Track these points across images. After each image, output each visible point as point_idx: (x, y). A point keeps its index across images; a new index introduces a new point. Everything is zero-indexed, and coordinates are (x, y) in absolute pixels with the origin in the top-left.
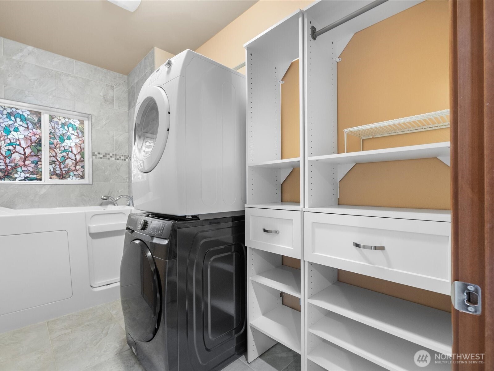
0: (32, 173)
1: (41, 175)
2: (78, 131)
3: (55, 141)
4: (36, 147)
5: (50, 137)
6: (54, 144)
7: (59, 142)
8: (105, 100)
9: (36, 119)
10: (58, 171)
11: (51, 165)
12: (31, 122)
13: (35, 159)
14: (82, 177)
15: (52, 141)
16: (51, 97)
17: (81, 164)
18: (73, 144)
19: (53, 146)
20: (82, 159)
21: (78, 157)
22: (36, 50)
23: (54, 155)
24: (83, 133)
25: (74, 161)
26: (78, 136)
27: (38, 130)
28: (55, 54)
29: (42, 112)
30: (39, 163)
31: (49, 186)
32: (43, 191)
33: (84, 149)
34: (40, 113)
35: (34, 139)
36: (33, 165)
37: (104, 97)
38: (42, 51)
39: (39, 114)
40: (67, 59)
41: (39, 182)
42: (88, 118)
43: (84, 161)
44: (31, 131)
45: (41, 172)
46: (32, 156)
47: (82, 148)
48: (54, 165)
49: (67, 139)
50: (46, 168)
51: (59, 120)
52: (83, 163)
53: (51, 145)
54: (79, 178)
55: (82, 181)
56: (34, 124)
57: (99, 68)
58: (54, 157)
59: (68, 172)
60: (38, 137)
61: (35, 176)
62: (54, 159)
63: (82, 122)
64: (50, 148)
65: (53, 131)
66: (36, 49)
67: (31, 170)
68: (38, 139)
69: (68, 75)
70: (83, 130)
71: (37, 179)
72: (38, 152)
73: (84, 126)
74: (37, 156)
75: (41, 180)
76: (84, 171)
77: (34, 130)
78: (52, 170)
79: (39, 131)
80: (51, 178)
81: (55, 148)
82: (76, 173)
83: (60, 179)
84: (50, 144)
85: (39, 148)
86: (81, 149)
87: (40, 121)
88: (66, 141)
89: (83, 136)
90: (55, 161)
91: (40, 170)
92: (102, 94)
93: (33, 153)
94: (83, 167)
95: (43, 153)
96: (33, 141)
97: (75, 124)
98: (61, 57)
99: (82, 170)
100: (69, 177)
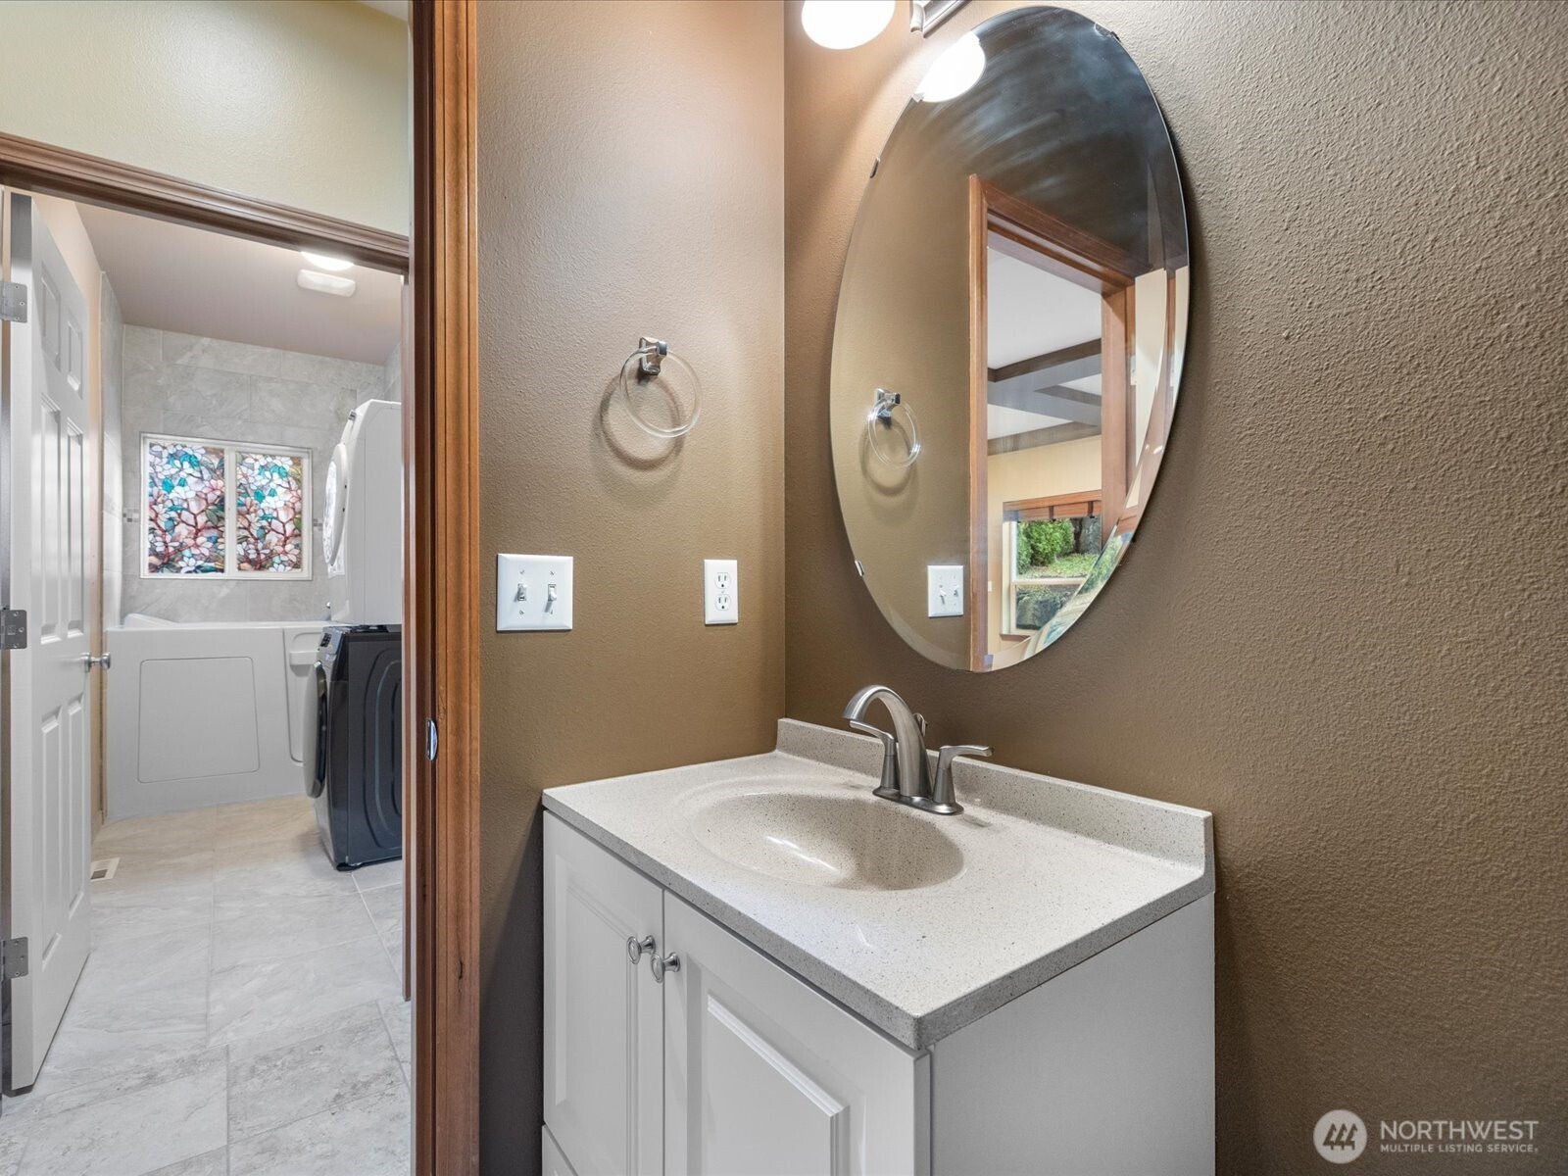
0: (208, 560)
1: (223, 562)
2: (290, 479)
3: (248, 500)
4: (214, 511)
5: (240, 494)
6: (245, 505)
7: (256, 502)
8: (339, 419)
9: (216, 462)
10: (253, 556)
11: (241, 543)
12: (207, 468)
13: (214, 533)
14: (297, 565)
15: (242, 499)
16: (239, 422)
17: (295, 541)
18: (280, 504)
19: (244, 509)
20: (297, 532)
21: (289, 528)
22: (215, 343)
23: (246, 525)
24: (299, 481)
25: (281, 536)
26: (290, 489)
27: (219, 481)
28: (248, 346)
29: (226, 448)
30: (219, 540)
31: (234, 583)
32: (225, 591)
33: (300, 513)
34: (222, 451)
35: (211, 497)
36: (210, 545)
37: (336, 412)
38: (224, 343)
39: (219, 453)
40: (269, 350)
41: (219, 575)
42: (308, 453)
43: (300, 535)
44: (207, 483)
45: (223, 557)
46: (209, 528)
47: (297, 510)
48: (245, 544)
49: (270, 495)
50: (232, 550)
51: (256, 460)
52: (299, 538)
53: (240, 508)
54: (289, 568)
55: (296, 574)
56: (212, 471)
57: (328, 359)
58: (245, 528)
59: (269, 557)
60: (218, 493)
61: (212, 564)
62: (246, 533)
63: (297, 462)
64: (240, 513)
65: (244, 481)
66: (214, 341)
67: (207, 553)
68: (218, 497)
69: (270, 380)
70: (298, 477)
71: (216, 570)
72: (219, 520)
73: (301, 469)
74: (216, 527)
75: (222, 571)
76: (300, 553)
77: (213, 482)
78: (242, 553)
79: (220, 483)
80: (239, 569)
81: (248, 513)
82: (285, 558)
83: (255, 569)
84: (239, 505)
85: (220, 513)
86: (295, 514)
87: (222, 465)
88: (268, 499)
89: (300, 488)
90: (247, 537)
91: (222, 553)
92: (332, 408)
93: (209, 524)
94: (297, 546)
95: (227, 522)
96: (210, 501)
97: (284, 466)
98: (257, 349)
99: (297, 552)
100: (272, 566)
